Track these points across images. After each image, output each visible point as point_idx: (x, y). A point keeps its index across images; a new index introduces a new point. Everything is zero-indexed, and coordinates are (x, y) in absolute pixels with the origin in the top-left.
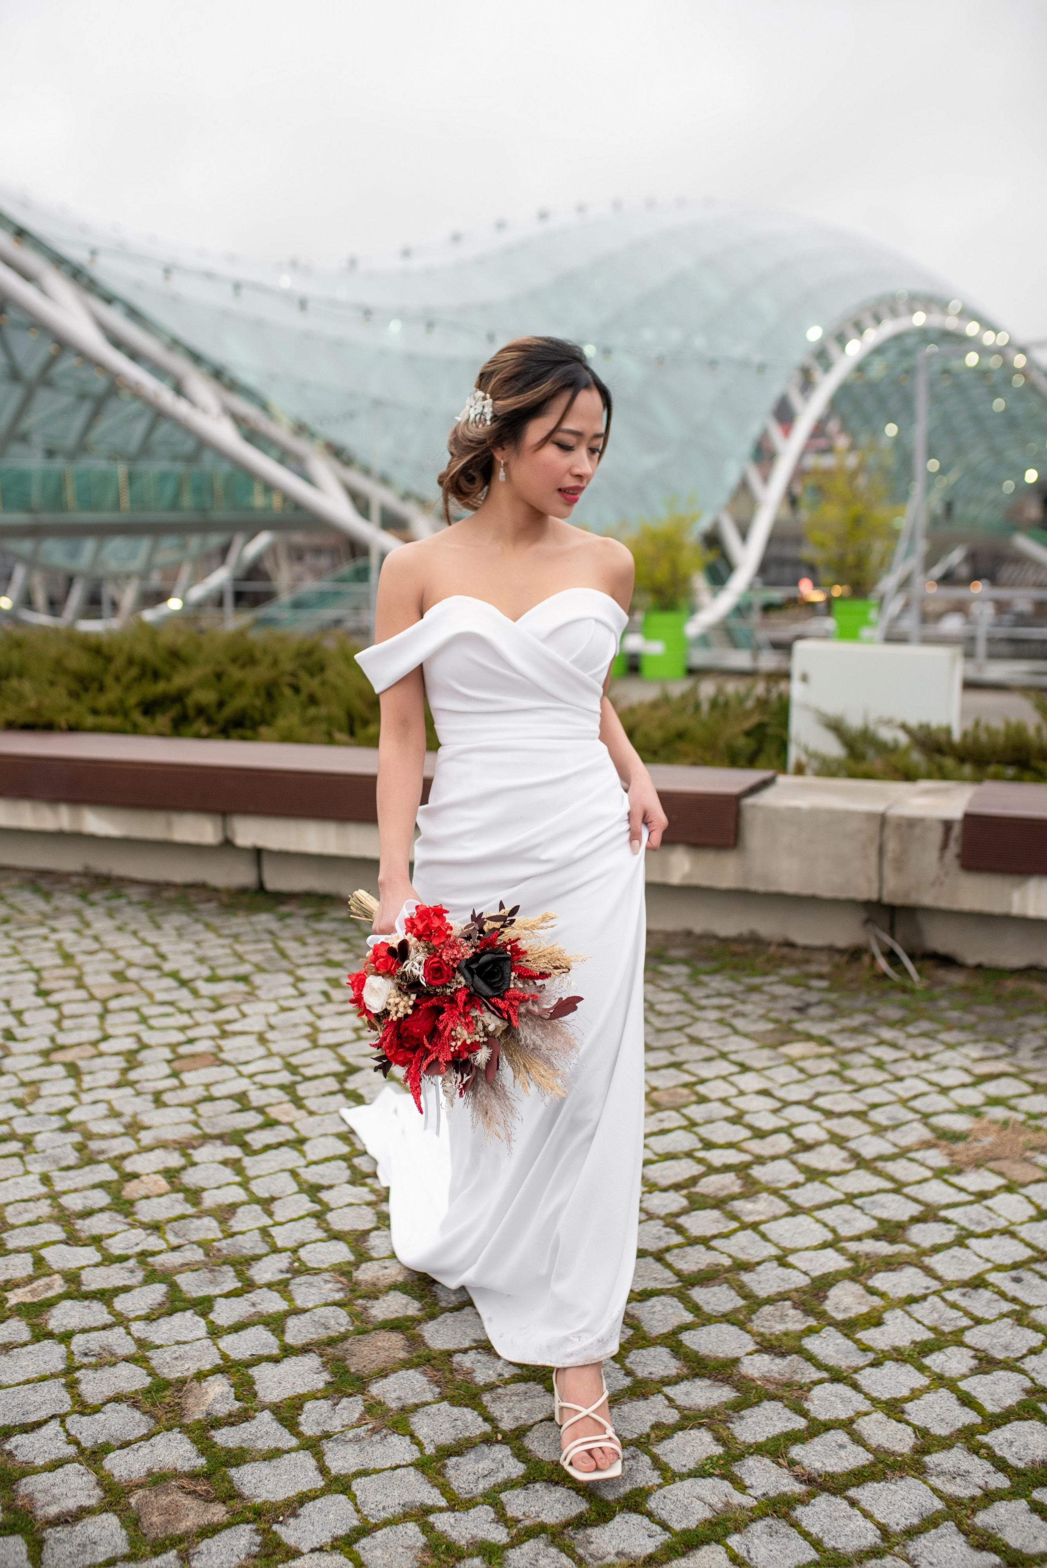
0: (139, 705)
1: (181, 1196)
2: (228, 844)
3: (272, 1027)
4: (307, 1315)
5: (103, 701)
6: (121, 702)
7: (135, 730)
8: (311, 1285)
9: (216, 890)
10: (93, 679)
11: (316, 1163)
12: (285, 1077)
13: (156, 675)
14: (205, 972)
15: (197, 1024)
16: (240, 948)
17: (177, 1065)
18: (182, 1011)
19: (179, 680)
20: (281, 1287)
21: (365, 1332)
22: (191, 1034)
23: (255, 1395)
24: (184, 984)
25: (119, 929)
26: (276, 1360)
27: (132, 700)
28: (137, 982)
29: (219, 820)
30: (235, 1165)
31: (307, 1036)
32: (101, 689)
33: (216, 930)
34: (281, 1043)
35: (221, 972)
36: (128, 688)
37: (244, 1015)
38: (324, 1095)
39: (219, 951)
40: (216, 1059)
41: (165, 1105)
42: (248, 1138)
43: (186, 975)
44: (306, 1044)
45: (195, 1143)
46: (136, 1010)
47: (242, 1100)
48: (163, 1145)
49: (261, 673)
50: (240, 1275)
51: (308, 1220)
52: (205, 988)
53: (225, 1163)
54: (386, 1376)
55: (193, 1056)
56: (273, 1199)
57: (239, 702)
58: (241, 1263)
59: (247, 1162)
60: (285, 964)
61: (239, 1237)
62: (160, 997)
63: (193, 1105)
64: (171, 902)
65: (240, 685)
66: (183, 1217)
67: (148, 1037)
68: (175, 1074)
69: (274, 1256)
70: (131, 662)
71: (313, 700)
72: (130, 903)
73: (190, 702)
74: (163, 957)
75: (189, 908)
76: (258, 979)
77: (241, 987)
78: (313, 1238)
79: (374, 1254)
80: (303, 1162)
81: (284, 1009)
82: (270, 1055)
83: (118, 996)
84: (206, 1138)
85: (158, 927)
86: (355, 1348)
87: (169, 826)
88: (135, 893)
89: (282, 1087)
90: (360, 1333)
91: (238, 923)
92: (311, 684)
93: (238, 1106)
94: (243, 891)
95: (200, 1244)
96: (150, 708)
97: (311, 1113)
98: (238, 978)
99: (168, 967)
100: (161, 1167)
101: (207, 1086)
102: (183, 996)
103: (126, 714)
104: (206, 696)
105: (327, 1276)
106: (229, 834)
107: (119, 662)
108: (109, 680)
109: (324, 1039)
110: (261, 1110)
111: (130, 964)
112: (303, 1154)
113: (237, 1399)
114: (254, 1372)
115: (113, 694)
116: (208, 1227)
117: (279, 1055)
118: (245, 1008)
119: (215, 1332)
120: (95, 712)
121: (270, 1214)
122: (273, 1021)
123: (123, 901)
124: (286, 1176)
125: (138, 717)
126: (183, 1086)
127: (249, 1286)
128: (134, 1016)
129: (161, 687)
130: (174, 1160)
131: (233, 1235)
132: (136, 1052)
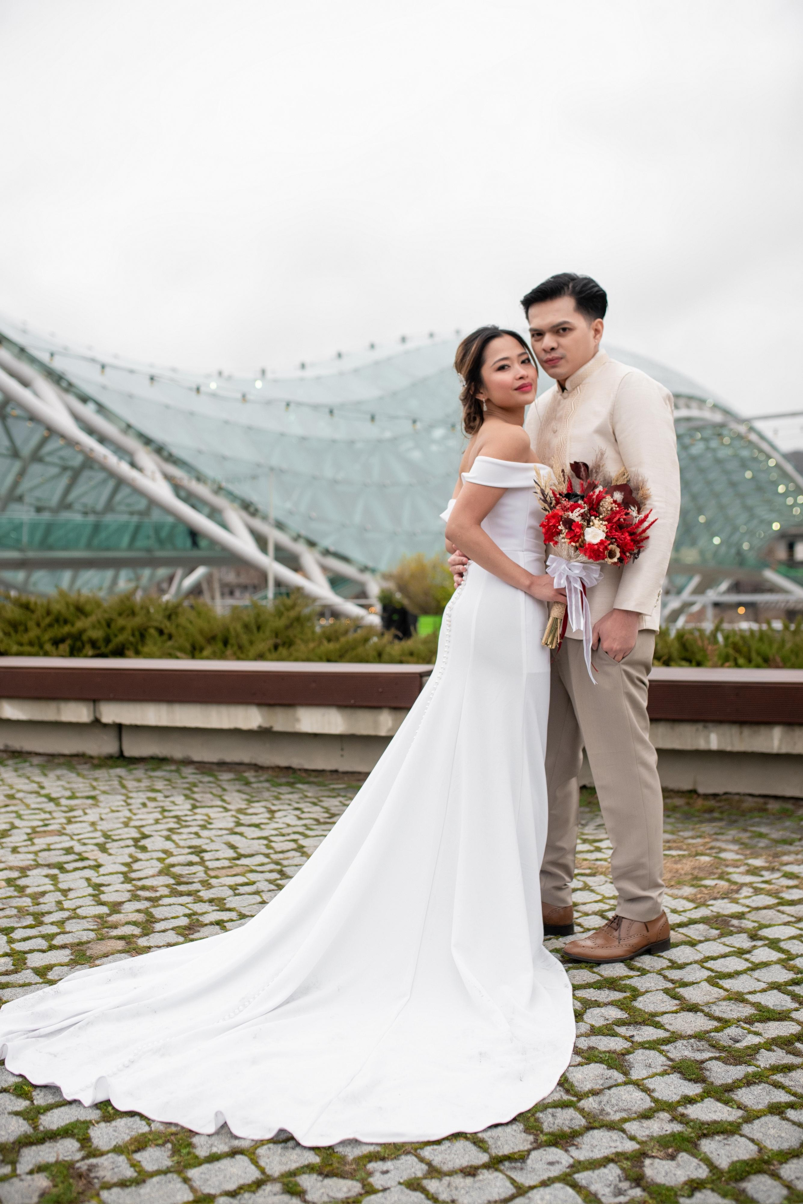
0: (50, 639)
1: (12, 889)
2: (97, 722)
3: (102, 819)
4: (70, 934)
5: (25, 638)
6: (38, 638)
7: (46, 654)
8: (79, 923)
9: (91, 757)
10: (21, 623)
11: (104, 875)
12: (102, 840)
13: (66, 622)
14: (68, 793)
15: (54, 818)
16: (95, 784)
17: (33, 836)
18: (45, 812)
19: (80, 624)
20: (61, 923)
21: (101, 939)
22: (47, 822)
23: (25, 964)
24: (51, 799)
25: (19, 776)
26: (43, 951)
27: (46, 637)
28: (21, 800)
29: (91, 705)
30: (54, 878)
31: (124, 823)
32: (26, 630)
33: (84, 777)
34: (104, 826)
35: (78, 795)
36: (45, 630)
37: (85, 814)
38: (122, 847)
39: (81, 785)
40: (60, 833)
41: (19, 852)
42: (66, 866)
43: (54, 795)
44: (121, 825)
45: (30, 868)
46: (16, 812)
47: (69, 851)
48: (11, 868)
49: (138, 620)
50: (35, 919)
51: (88, 897)
52: (63, 802)
53: (47, 876)
54: (107, 956)
55: (45, 832)
56: (70, 890)
57: (121, 638)
58: (38, 914)
59: (62, 877)
60: (124, 791)
61: (42, 906)
62: (33, 806)
63: (36, 853)
64: (59, 766)
65: (122, 629)
66: (10, 897)
67: (17, 822)
68: (30, 839)
69: (61, 912)
70: (48, 613)
71: (170, 637)
72: (31, 765)
73: (85, 638)
74: (42, 788)
75: (71, 768)
76: (102, 798)
77: (90, 801)
78: (88, 904)
79: (123, 911)
80: (96, 875)
81: (113, 811)
82: (96, 830)
83: (6, 806)
84: (38, 866)
85: (45, 775)
86: (94, 946)
87: (59, 711)
88: (36, 760)
89: (97, 845)
90: (98, 940)
91: (101, 773)
92: (169, 627)
93: (64, 852)
94: (110, 757)
95: (16, 908)
96: (56, 642)
97: (110, 854)
98: (88, 798)
99: (43, 792)
100: (5, 878)
101: (49, 845)
102: (51, 806)
103: (41, 646)
104: (97, 634)
105: (90, 920)
106: (98, 715)
107: (40, 612)
108: (31, 624)
109: (133, 823)
110: (79, 854)
111: (19, 791)
112: (98, 872)
113: (13, 965)
114: (29, 956)
115: (34, 632)
116: (26, 902)
117: (101, 831)
118: (87, 811)
119: (11, 941)
120: (21, 644)
121: (66, 896)
122: (103, 816)
123: (28, 764)
124: (83, 881)
125: (48, 647)
126: (33, 844)
127: (41, 923)
128: (14, 815)
129: (66, 629)
130: (15, 874)
131: (38, 904)
132: (9, 830)
